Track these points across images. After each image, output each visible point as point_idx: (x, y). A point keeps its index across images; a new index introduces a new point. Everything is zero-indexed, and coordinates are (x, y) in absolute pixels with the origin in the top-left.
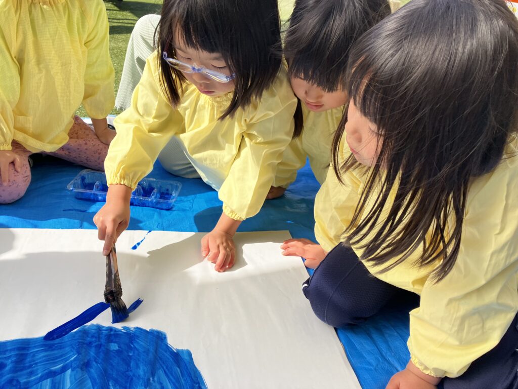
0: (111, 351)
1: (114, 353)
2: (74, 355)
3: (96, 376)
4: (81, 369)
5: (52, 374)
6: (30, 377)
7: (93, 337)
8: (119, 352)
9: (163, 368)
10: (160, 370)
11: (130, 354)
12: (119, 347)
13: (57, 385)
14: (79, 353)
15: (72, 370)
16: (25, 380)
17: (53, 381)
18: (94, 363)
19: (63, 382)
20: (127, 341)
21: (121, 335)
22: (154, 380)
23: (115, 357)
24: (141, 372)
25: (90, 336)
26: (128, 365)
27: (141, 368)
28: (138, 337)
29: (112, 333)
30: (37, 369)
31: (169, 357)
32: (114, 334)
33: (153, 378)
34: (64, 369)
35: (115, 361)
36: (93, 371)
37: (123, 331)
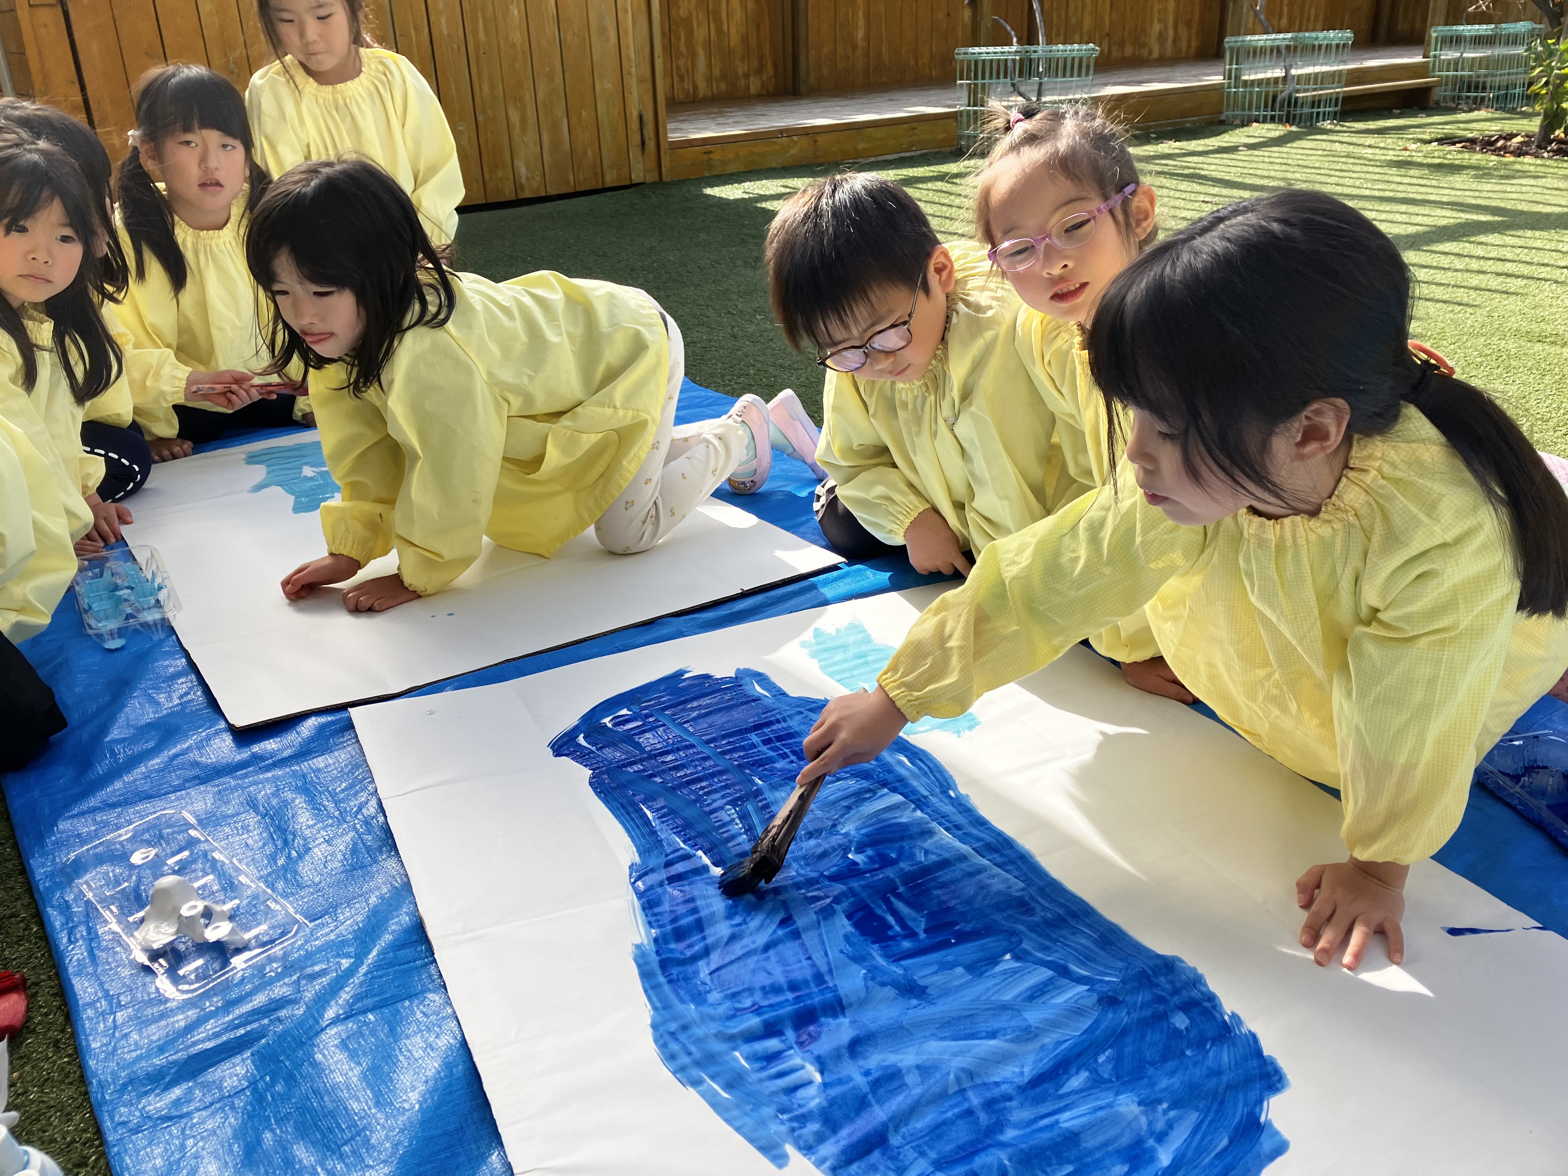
0: (1169, 1023)
1: (1169, 1027)
2: (1116, 976)
3: (1104, 1025)
4: (1100, 1001)
5: (1063, 971)
6: (1039, 951)
7: (1171, 982)
8: (1176, 1033)
9: (1205, 1117)
10: (1197, 1114)
11: (1188, 1053)
12: (1187, 1028)
13: (1051, 987)
14: (1124, 982)
15: (1088, 990)
16: (1029, 948)
17: (1053, 978)
18: (1125, 1011)
19: (1060, 990)
20: (1210, 1034)
21: (1215, 1018)
22: (1165, 1112)
23: (1162, 1033)
24: (1164, 1083)
25: (1169, 977)
26: (1164, 1059)
27: (1174, 1079)
28: (1235, 1044)
29: (1207, 1004)
30: (1056, 951)
31: (1238, 1115)
32: (1206, 1009)
33: (1170, 1108)
34: (1081, 980)
35: (1154, 1037)
36: (1110, 1015)
37: (1226, 1018)
